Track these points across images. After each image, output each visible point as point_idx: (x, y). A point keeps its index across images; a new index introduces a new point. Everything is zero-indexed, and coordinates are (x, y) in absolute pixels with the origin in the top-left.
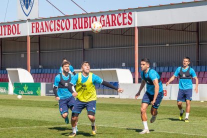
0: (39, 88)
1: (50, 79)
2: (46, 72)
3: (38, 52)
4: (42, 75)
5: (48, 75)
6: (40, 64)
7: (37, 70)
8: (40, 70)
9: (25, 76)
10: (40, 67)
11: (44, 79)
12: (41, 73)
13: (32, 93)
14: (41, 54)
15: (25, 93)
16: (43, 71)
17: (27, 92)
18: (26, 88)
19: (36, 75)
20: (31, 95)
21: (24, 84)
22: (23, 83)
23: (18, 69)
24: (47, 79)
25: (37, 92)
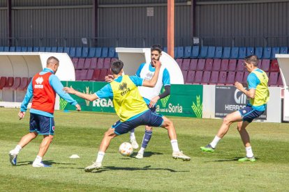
0: (198, 98)
1: (223, 73)
2: (211, 55)
3: (189, 3)
4: (202, 62)
5: (217, 63)
6: (195, 35)
7: (188, 49)
8: (196, 50)
10: (196, 41)
11: (207, 74)
12: (197, 58)
13: (180, 111)
14: (198, 8)
15: (163, 110)
16: (204, 53)
17: (167, 107)
19: (187, 62)
24: (215, 74)
25: (194, 107)
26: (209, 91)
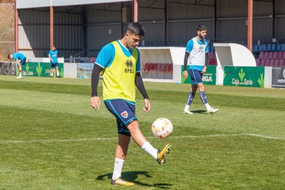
0: (262, 75)
2: (282, 49)
3: (271, 16)
4: (276, 54)
6: (274, 37)
7: (269, 46)
8: (274, 46)
9: (242, 56)
10: (274, 40)
12: (273, 51)
13: (251, 84)
15: (241, 83)
16: (278, 48)
18: (242, 75)
20: (249, 86)
21: (239, 68)
22: (237, 67)
23: (230, 45)
25: (259, 81)
26: (268, 71)
